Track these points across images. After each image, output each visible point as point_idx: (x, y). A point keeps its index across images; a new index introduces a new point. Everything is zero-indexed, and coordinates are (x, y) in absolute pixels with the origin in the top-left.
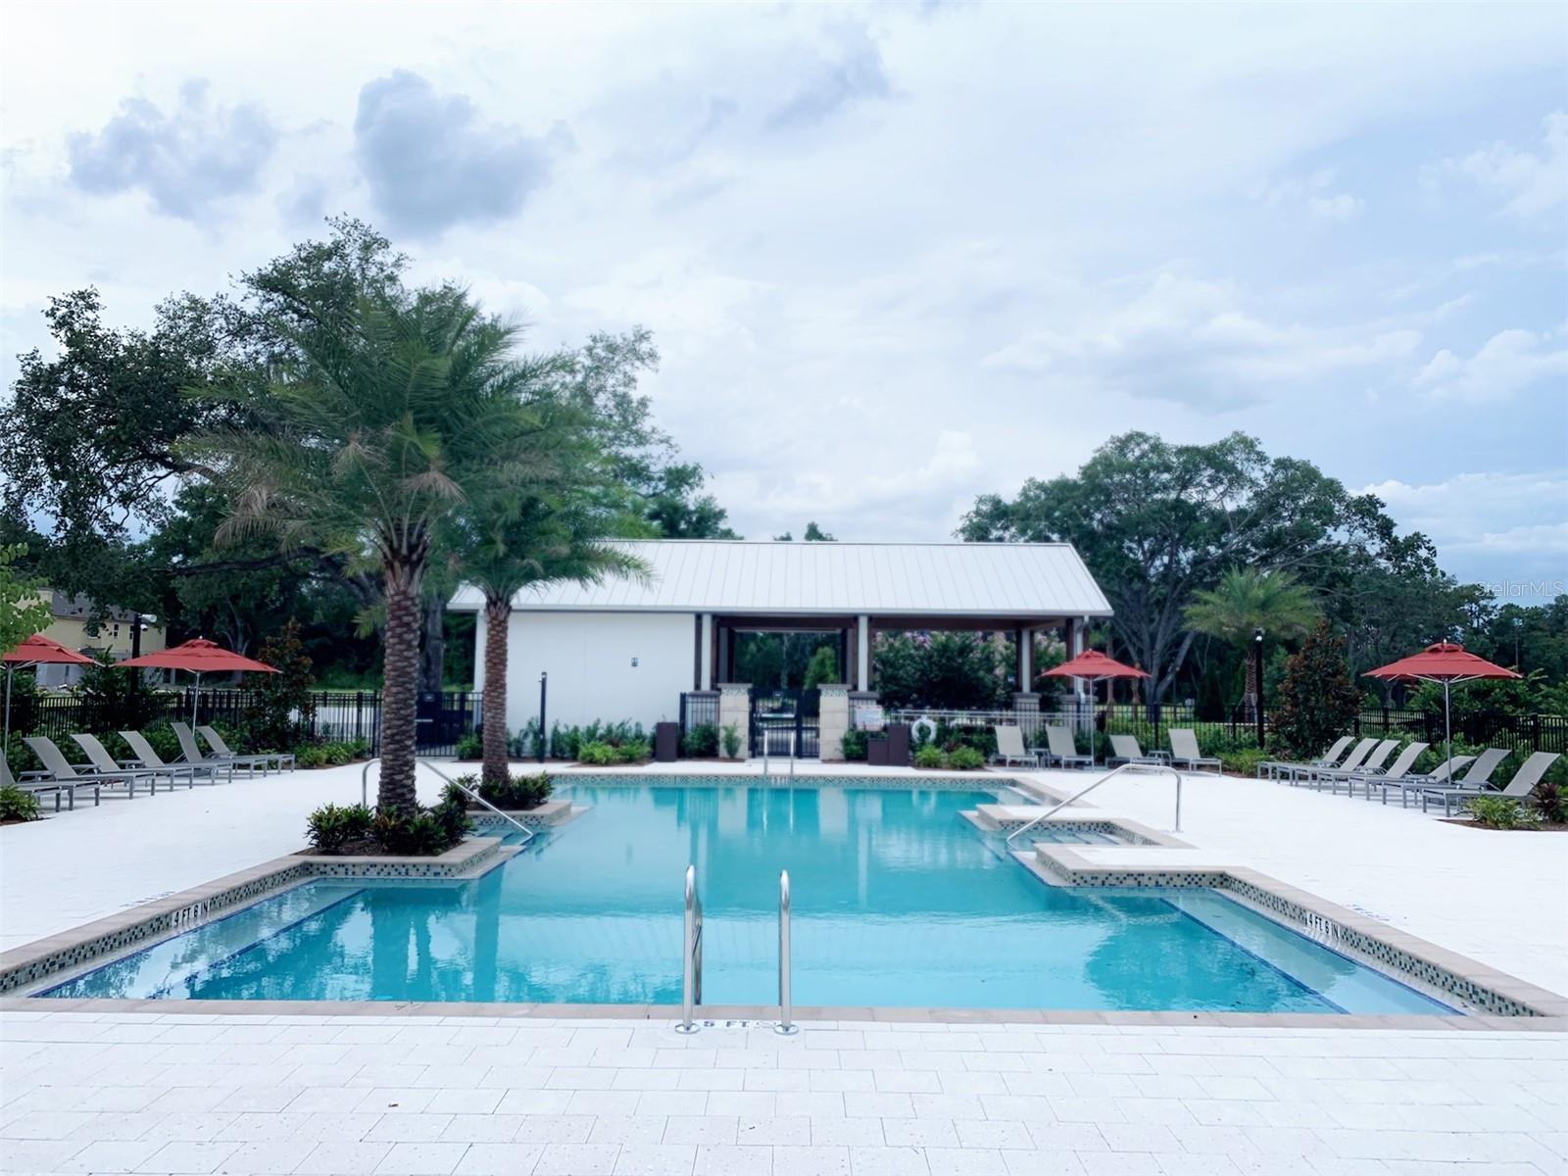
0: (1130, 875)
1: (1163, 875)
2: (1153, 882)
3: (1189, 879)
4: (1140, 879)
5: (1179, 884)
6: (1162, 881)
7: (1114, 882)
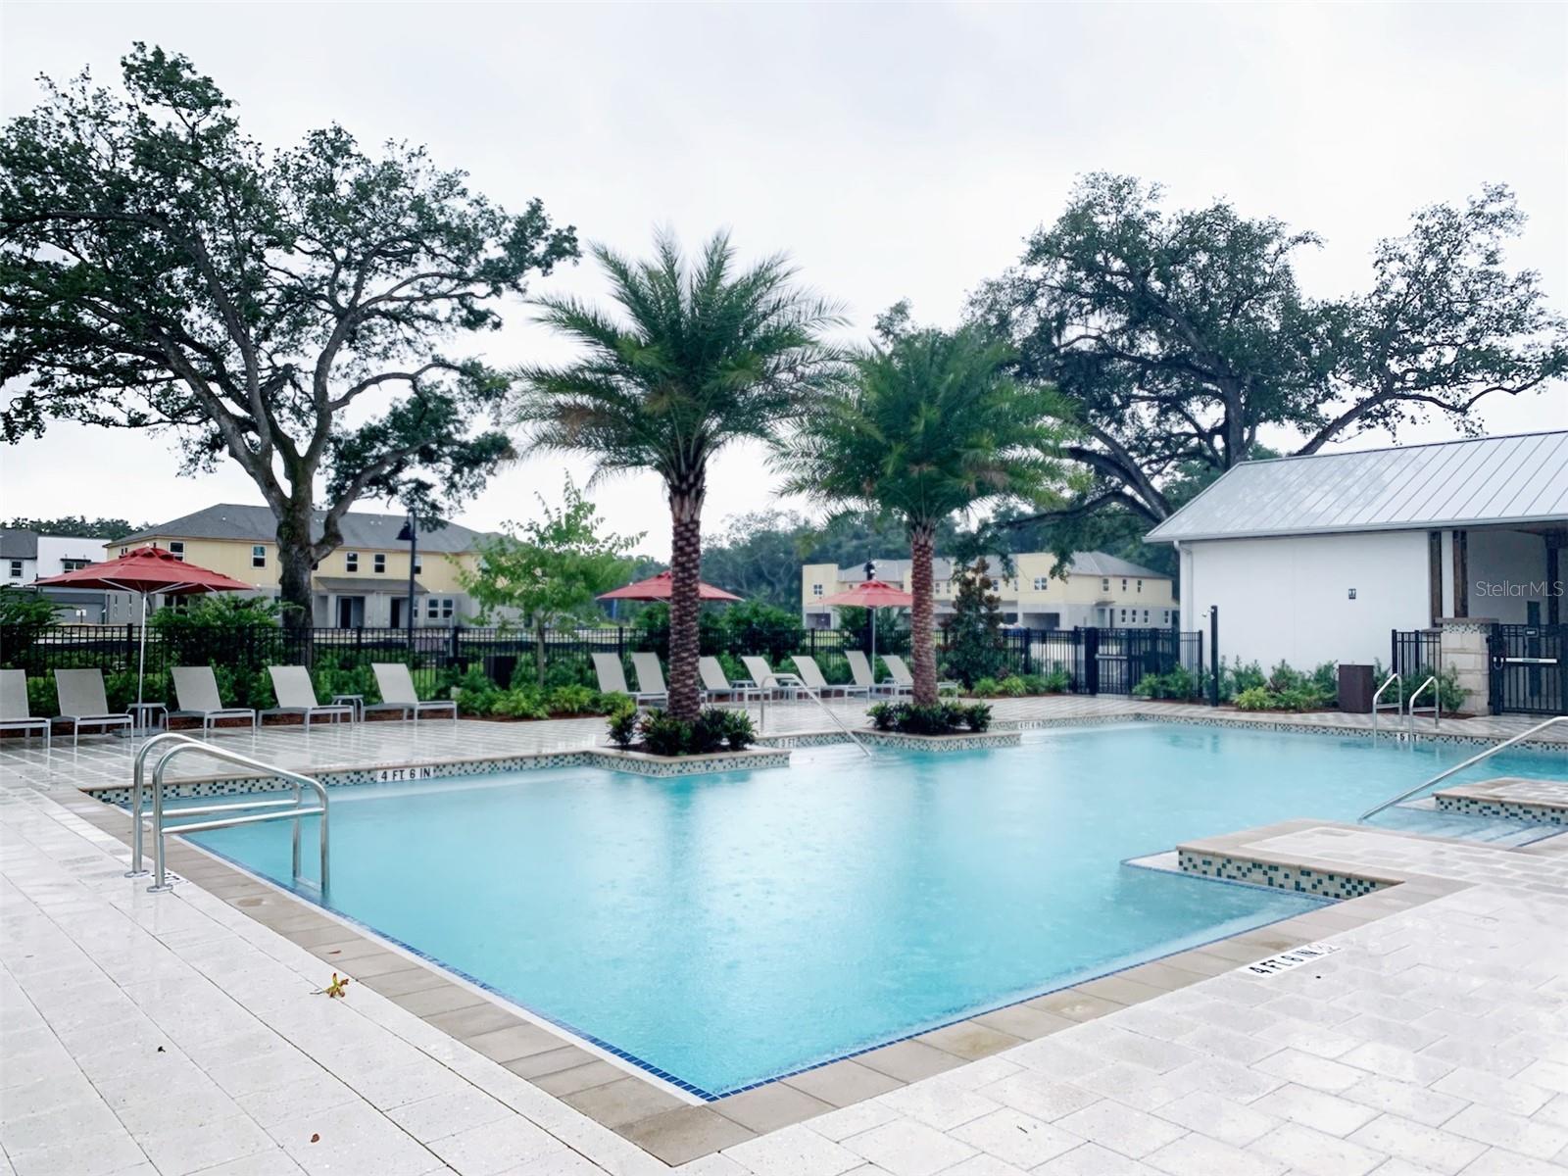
0: (1257, 865)
1: (1307, 873)
2: (1291, 882)
3: (1349, 887)
4: (1271, 873)
5: (1332, 891)
6: (1305, 882)
7: (1234, 873)
